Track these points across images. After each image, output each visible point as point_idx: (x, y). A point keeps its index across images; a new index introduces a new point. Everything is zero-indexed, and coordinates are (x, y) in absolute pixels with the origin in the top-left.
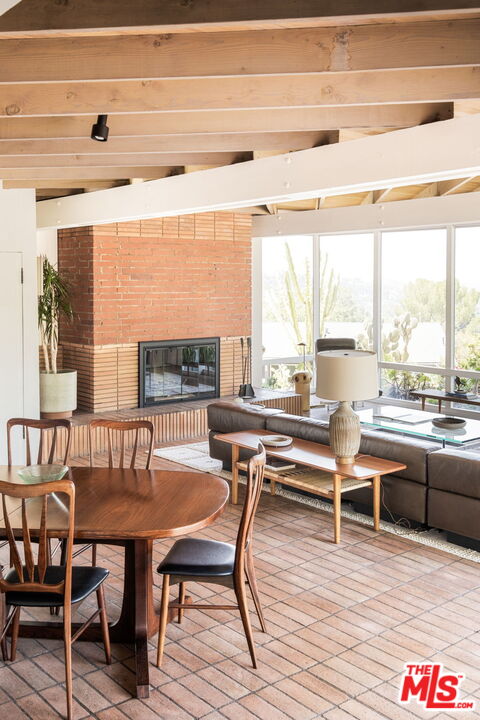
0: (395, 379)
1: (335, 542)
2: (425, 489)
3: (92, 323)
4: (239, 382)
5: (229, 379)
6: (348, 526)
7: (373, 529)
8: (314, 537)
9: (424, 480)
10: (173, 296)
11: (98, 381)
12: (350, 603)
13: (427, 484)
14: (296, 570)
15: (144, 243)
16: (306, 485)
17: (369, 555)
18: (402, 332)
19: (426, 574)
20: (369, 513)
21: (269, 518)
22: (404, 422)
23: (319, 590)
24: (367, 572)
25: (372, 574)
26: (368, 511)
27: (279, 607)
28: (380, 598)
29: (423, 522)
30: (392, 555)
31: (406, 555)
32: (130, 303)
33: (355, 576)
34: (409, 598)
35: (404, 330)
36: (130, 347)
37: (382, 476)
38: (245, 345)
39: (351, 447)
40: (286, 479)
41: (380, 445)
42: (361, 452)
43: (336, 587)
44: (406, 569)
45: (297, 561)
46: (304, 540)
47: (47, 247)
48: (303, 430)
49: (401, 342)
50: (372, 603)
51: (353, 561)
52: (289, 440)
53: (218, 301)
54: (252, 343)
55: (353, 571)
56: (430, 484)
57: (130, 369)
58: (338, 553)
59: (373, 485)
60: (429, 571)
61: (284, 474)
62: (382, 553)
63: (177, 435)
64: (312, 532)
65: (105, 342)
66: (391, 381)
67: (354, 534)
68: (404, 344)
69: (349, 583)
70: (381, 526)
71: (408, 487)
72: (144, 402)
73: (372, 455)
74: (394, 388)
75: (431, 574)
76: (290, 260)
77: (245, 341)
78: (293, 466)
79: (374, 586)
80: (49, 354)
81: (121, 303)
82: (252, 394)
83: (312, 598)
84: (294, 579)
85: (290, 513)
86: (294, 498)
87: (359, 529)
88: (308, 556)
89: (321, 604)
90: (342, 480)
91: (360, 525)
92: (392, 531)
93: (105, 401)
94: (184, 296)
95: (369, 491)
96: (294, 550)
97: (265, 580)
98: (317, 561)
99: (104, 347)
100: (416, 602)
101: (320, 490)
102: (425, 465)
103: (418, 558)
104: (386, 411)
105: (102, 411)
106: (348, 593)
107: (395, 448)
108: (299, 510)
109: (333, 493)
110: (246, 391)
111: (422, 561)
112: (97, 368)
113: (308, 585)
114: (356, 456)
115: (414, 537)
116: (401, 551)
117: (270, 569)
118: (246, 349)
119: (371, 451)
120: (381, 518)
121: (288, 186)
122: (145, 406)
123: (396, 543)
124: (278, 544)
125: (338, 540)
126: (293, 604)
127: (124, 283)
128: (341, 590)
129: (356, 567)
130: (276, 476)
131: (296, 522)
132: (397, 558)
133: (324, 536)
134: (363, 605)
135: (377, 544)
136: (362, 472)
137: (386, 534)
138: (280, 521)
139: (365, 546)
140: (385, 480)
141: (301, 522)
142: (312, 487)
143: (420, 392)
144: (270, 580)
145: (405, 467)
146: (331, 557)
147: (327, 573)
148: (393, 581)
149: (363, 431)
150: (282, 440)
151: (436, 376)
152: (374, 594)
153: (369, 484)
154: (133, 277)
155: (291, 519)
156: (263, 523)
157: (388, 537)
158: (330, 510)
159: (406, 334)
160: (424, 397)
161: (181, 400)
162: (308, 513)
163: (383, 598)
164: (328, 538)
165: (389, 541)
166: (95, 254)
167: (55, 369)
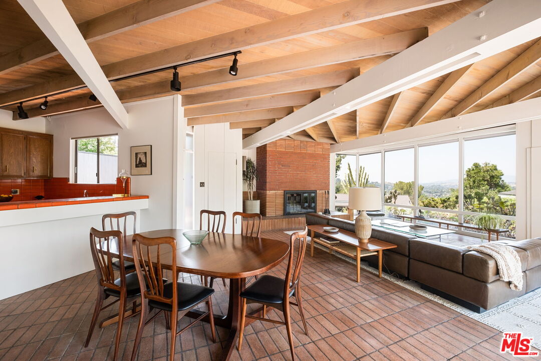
0: (391, 211)
1: (357, 282)
2: (408, 259)
3: (266, 182)
4: (324, 208)
5: (320, 206)
6: (365, 273)
7: (378, 276)
8: (346, 277)
9: (407, 254)
10: (298, 174)
11: (268, 204)
12: (362, 322)
13: (409, 256)
14: (334, 295)
15: (287, 153)
16: (343, 251)
17: (375, 292)
18: (393, 196)
19: (409, 308)
20: (376, 267)
21: (326, 265)
22: (395, 226)
23: (345, 310)
24: (374, 302)
25: (376, 303)
26: (376, 266)
27: (320, 318)
28: (380, 321)
29: (407, 276)
30: (388, 293)
31: (397, 294)
32: (281, 175)
33: (366, 303)
34: (399, 324)
35: (394, 195)
36: (281, 192)
37: (383, 250)
38: (327, 194)
39: (366, 235)
40: (334, 247)
41: (383, 234)
42: (372, 237)
43: (354, 309)
44: (396, 303)
45: (335, 290)
46: (341, 278)
47: (252, 155)
48: (344, 225)
49: (393, 200)
50: (375, 324)
51: (366, 294)
52: (337, 230)
53: (316, 176)
54: (330, 193)
55: (366, 300)
56: (411, 257)
57: (280, 201)
58: (358, 288)
59: (378, 254)
60: (411, 306)
61: (333, 245)
62: (382, 291)
63: (297, 226)
64: (346, 275)
65: (271, 190)
66: (389, 211)
67: (368, 278)
68: (394, 201)
69: (362, 308)
70: (382, 275)
71: (398, 257)
72: (286, 214)
73: (378, 239)
74: (390, 214)
75: (412, 308)
76: (350, 169)
77: (327, 192)
78: (339, 242)
79: (377, 312)
80: (250, 194)
81: (278, 176)
82: (329, 213)
83: (339, 315)
84: (332, 301)
85: (337, 264)
86: (340, 257)
87: (371, 275)
88: (342, 288)
89: (345, 320)
90: (361, 251)
91: (371, 273)
92: (389, 279)
93: (270, 212)
94: (302, 174)
95: (376, 257)
96: (336, 284)
97: (316, 299)
98: (346, 291)
99: (271, 192)
100: (403, 328)
101: (350, 254)
102: (408, 246)
103: (404, 297)
104: (386, 221)
105: (270, 216)
106: (361, 315)
107: (390, 236)
108: (341, 262)
109: (356, 256)
110: (327, 212)
111: (406, 299)
112: (268, 199)
113: (339, 306)
114: (369, 239)
115: (400, 283)
116: (394, 291)
117: (321, 293)
118: (327, 195)
119: (377, 236)
120: (382, 271)
121: (334, 105)
122: (286, 215)
123: (390, 286)
124: (327, 279)
125: (359, 281)
126: (328, 317)
127: (278, 168)
128: (358, 312)
129: (368, 298)
130: (329, 246)
131: (339, 268)
132: (392, 295)
133: (352, 277)
134: (369, 324)
135: (380, 285)
136: (372, 247)
137: (385, 280)
138: (331, 267)
139: (373, 286)
140: (385, 252)
141: (341, 269)
142: (346, 252)
143: (402, 215)
144: (319, 299)
145: (396, 246)
146: (354, 290)
147: (351, 300)
148: (389, 311)
149: (373, 227)
150: (334, 229)
151: (409, 209)
152: (377, 317)
153: (376, 253)
154: (282, 166)
155: (337, 266)
156: (323, 267)
157: (387, 282)
158: (355, 263)
159: (395, 197)
160: (404, 217)
161: (301, 214)
162: (345, 264)
163: (382, 321)
164: (354, 279)
165: (387, 284)
166: (268, 157)
167: (252, 199)
